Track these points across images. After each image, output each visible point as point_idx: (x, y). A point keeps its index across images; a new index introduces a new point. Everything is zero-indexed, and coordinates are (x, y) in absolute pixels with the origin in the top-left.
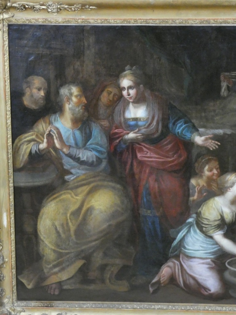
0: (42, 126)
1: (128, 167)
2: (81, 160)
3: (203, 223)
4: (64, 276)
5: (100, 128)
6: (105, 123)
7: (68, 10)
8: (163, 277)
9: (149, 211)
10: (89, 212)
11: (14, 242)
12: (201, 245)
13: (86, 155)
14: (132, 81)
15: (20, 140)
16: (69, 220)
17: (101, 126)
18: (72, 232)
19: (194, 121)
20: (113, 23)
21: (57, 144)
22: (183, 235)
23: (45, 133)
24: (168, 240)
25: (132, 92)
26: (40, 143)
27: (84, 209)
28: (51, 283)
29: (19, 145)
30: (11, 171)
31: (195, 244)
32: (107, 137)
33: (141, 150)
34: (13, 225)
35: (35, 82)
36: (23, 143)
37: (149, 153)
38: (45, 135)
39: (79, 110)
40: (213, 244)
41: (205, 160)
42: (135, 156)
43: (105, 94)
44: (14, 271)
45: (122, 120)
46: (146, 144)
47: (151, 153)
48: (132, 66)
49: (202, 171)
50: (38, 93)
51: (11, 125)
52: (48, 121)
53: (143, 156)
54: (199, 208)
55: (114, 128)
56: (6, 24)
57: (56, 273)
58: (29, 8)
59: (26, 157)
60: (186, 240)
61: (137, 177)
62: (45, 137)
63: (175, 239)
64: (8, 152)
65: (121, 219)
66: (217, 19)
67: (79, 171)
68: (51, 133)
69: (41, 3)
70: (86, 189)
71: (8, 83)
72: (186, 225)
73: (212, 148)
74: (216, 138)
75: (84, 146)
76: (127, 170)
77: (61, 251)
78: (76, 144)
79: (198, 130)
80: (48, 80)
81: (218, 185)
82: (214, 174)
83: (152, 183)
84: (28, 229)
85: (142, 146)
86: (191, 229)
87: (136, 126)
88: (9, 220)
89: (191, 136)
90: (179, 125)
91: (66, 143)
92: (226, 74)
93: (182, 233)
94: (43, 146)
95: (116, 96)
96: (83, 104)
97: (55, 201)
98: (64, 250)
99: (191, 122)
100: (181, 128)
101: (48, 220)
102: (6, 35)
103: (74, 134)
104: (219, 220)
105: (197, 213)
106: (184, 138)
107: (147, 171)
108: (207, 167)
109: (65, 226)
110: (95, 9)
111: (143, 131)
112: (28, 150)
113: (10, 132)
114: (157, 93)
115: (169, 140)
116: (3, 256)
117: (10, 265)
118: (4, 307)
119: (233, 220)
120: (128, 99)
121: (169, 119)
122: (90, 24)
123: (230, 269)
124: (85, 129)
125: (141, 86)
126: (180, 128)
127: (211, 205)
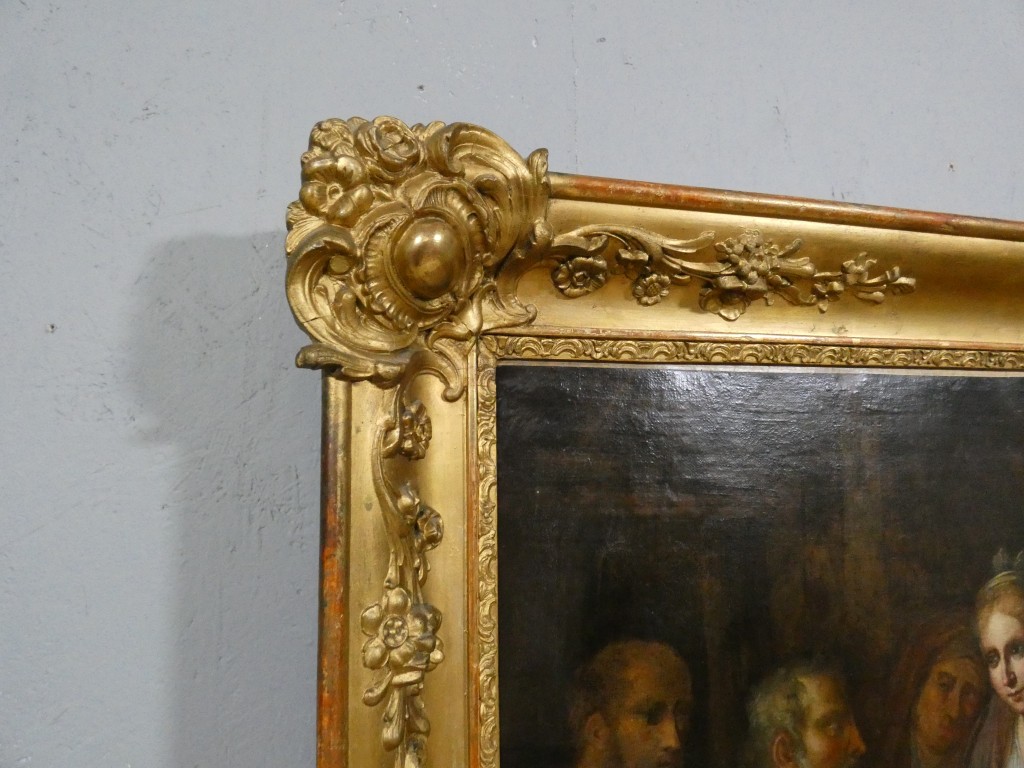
25: (1022, 667)
35: (631, 674)
43: (931, 692)
50: (648, 737)
56: (492, 361)
58: (633, 264)
71: (491, 702)
95: (972, 696)
110: (907, 289)
120: (1009, 700)
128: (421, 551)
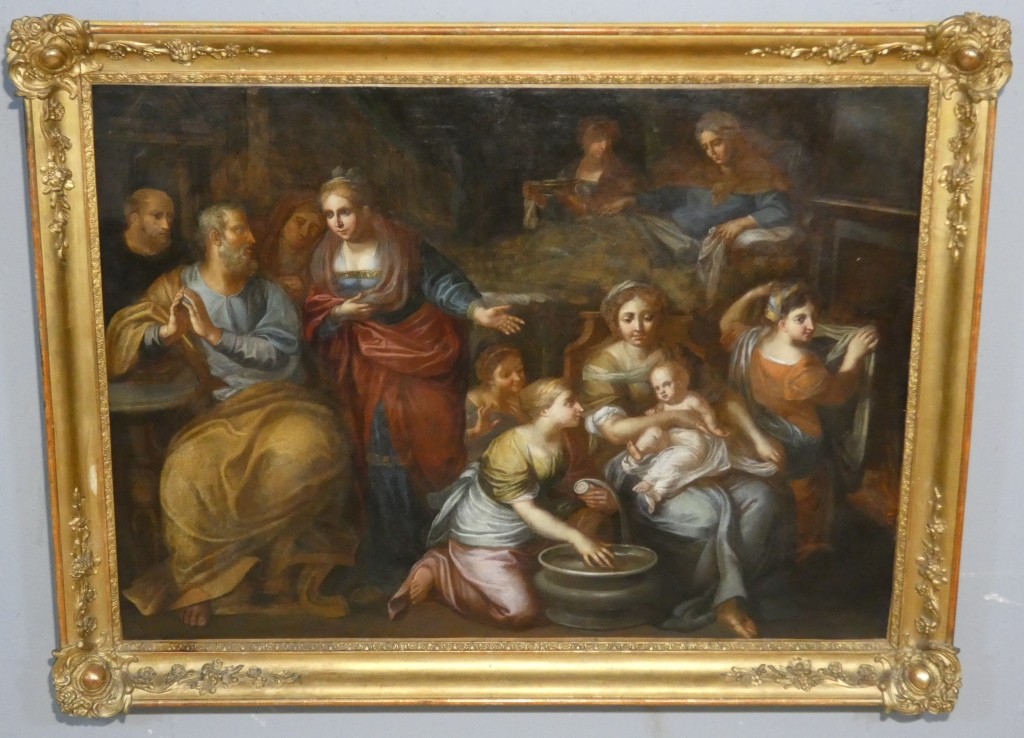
0: (165, 290)
1: (342, 370)
2: (247, 357)
3: (492, 479)
4: (216, 589)
5: (282, 290)
6: (294, 283)
7: (213, 57)
8: (415, 586)
9: (386, 459)
10: (264, 462)
11: (113, 523)
12: (491, 523)
13: (255, 347)
14: (347, 198)
15: (122, 318)
16: (224, 479)
17: (286, 288)
18: (231, 502)
19: (472, 277)
20: (306, 83)
21: (197, 327)
22: (453, 504)
23: (171, 304)
24: (423, 514)
25: (348, 220)
26: (159, 325)
27: (255, 455)
28: (191, 603)
29: (118, 329)
30: (104, 381)
31: (479, 521)
32: (297, 310)
33: (368, 337)
34: (110, 490)
35: (149, 200)
36: (126, 325)
37: (384, 343)
38: (172, 308)
39: (240, 257)
40: (513, 521)
41: (496, 355)
42: (355, 348)
43: (292, 224)
44: (115, 581)
45: (329, 275)
46: (379, 324)
47: (389, 342)
48: (345, 167)
49: (489, 376)
50: (155, 224)
51: (100, 289)
52: (177, 280)
53: (372, 349)
54: (485, 450)
55: (312, 292)
56: (88, 84)
57: (199, 584)
58: (132, 52)
59: (133, 352)
60: (460, 514)
61: (360, 391)
62: (172, 312)
63: (438, 511)
64: (95, 344)
65: (330, 474)
66: (513, 76)
67: (241, 380)
68: (183, 303)
69: (159, 42)
70: (256, 416)
71: (94, 204)
72: (460, 484)
73: (510, 331)
74: (515, 310)
75: (252, 329)
76: (341, 376)
77: (210, 540)
78: (235, 325)
79: (479, 296)
80: (175, 197)
81: (521, 403)
82: (512, 382)
83: (391, 402)
84: (142, 496)
85: (371, 327)
86: (470, 491)
87: (358, 288)
88: (101, 479)
89: (468, 307)
90: (443, 285)
91: (215, 325)
92: (535, 183)
93: (452, 500)
94: (168, 330)
95: (316, 229)
96: (248, 245)
97: (194, 440)
98: (213, 537)
99: (466, 279)
100: (448, 291)
101: (180, 479)
102: (88, 107)
103: (231, 305)
104: (523, 473)
105: (480, 460)
106: (454, 311)
107: (381, 379)
108: (499, 369)
109: (216, 489)
110: (267, 54)
111: (371, 297)
112: (138, 339)
113: (99, 304)
114: (397, 223)
115: (422, 317)
116: (91, 552)
117: (107, 569)
118: (97, 653)
119: (551, 471)
120: (339, 233)
121: (422, 274)
122: (258, 85)
123: (548, 570)
124: (253, 295)
125: (366, 207)
126: (445, 292)
127: (508, 443)
128: (63, 151)
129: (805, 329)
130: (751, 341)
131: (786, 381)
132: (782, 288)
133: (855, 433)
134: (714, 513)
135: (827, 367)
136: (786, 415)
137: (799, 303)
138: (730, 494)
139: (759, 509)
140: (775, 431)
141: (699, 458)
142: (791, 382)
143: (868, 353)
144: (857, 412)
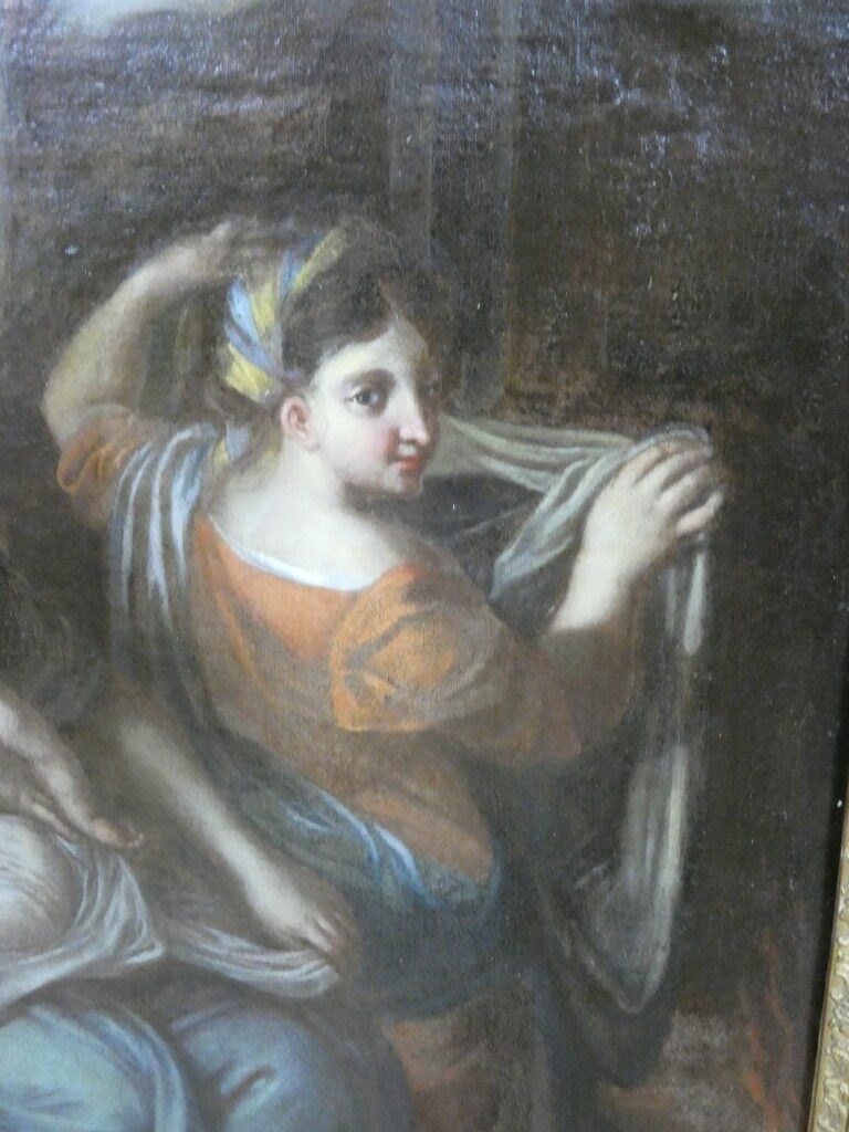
129: (395, 438)
130: (178, 486)
131: (336, 656)
132: (277, 244)
133: (631, 873)
134: (132, 1098)
135: (498, 608)
136: (348, 786)
137: (361, 319)
138: (175, 1042)
139: (283, 1103)
140: (313, 843)
141: (50, 914)
142: (356, 661)
143: (678, 553)
144: (637, 798)
